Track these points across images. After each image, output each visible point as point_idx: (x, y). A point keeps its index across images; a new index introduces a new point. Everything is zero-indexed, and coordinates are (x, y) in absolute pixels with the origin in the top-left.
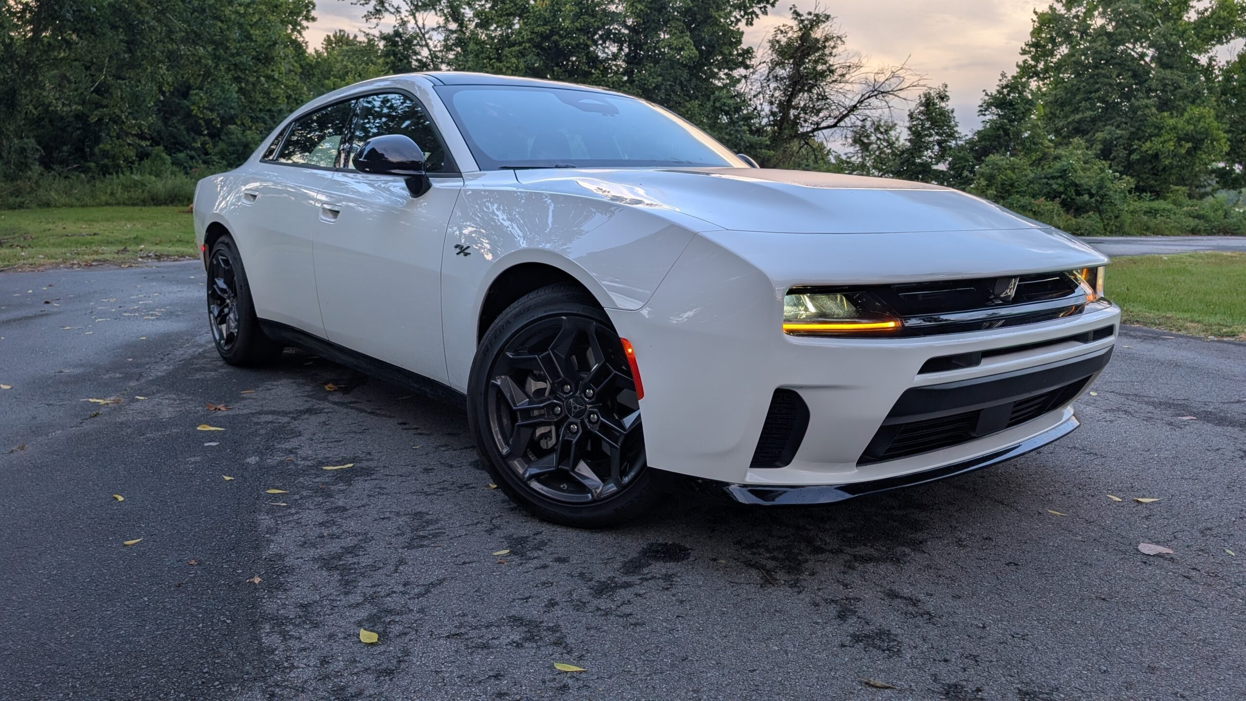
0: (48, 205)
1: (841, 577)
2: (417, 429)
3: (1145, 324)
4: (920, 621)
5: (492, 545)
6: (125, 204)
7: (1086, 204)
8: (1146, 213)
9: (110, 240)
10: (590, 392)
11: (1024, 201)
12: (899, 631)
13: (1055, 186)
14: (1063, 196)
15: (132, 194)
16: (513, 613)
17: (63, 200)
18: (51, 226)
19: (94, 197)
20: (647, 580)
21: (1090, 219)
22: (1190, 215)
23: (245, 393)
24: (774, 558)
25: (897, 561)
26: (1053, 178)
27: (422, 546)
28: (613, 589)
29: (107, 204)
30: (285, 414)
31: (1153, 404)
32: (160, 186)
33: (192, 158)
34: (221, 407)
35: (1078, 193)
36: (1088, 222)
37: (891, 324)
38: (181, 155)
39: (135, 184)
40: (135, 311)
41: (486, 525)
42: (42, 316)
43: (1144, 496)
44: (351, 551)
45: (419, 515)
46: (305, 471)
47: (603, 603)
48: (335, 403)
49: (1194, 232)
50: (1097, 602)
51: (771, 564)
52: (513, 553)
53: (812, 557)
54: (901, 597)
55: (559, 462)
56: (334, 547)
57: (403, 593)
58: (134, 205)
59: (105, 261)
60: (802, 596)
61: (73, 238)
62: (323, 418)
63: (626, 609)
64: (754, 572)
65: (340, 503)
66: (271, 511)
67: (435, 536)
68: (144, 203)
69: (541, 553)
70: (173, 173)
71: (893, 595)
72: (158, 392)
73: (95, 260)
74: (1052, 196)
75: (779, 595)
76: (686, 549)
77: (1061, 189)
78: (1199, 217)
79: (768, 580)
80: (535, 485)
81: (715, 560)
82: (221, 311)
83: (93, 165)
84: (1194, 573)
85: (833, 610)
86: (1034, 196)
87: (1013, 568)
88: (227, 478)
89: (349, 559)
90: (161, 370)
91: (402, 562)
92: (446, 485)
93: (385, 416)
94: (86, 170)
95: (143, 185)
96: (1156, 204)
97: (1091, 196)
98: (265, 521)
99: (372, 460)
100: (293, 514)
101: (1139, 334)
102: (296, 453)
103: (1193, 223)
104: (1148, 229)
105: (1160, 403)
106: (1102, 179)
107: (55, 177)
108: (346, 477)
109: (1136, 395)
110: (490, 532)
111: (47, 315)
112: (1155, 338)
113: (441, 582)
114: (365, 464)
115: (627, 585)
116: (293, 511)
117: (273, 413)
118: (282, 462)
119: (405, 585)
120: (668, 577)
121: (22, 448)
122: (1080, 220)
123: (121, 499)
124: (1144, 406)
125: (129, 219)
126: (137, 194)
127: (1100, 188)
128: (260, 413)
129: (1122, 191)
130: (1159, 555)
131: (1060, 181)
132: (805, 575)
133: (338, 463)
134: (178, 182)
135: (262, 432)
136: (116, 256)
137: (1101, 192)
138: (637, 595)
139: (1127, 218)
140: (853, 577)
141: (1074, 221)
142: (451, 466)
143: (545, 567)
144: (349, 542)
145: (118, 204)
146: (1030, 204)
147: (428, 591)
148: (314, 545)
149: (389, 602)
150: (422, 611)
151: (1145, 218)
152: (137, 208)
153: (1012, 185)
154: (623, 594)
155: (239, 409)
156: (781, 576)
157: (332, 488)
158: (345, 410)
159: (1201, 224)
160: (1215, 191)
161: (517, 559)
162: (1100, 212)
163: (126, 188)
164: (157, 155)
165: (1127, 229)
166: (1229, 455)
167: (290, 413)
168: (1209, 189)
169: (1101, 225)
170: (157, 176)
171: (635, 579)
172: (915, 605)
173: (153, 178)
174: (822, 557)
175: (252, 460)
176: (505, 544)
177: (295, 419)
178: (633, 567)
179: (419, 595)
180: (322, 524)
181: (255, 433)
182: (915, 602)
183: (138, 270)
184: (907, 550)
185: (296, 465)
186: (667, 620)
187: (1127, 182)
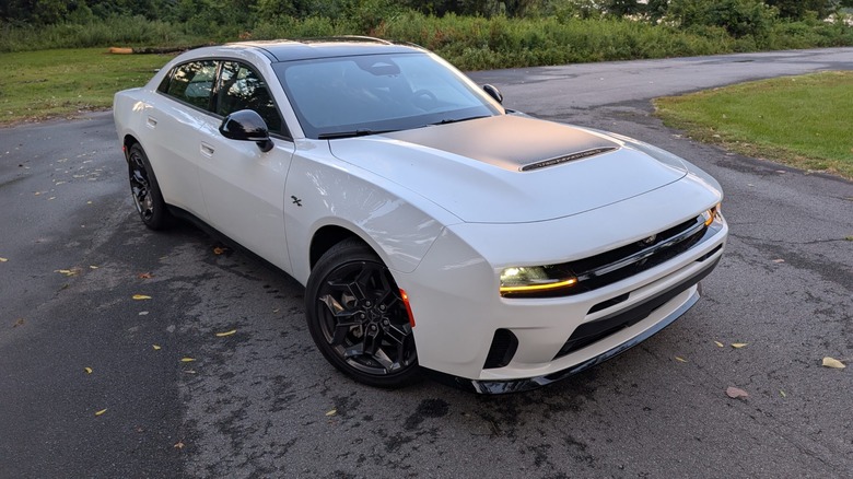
0: (9, 50)
1: (539, 425)
2: (276, 291)
3: (767, 157)
4: (585, 464)
5: (325, 406)
6: (63, 47)
7: (745, 28)
8: (787, 32)
9: (57, 85)
10: (383, 307)
11: (701, 28)
12: (571, 474)
13: (723, 16)
14: (729, 23)
15: (67, 39)
16: (338, 468)
17: (19, 46)
18: (14, 73)
19: (41, 42)
20: (420, 434)
21: (748, 39)
22: (818, 32)
23: (163, 260)
24: (500, 410)
25: (576, 408)
26: (723, 10)
27: (282, 408)
28: (399, 444)
29: (51, 48)
30: (188, 279)
31: (758, 246)
32: (87, 32)
33: (107, 7)
34: (147, 275)
35: (740, 21)
36: (746, 42)
37: (571, 282)
38: (99, 6)
39: (69, 32)
40: (81, 172)
41: (321, 388)
42: (18, 180)
43: (738, 342)
44: (238, 415)
45: (279, 378)
46: (204, 339)
47: (393, 457)
48: (222, 267)
49: (820, 45)
50: (694, 442)
51: (498, 416)
52: (338, 413)
53: (524, 408)
54: (575, 443)
55: (365, 349)
56: (226, 412)
57: (271, 453)
58: (70, 47)
59: (56, 114)
60: (515, 445)
61: (30, 85)
62: (213, 283)
63: (407, 462)
64: (487, 424)
65: (229, 370)
66: (186, 379)
67: (290, 398)
68: (77, 46)
69: (355, 412)
70: (95, 21)
71: (571, 441)
72: (105, 260)
73: (48, 115)
74: (721, 23)
75: (501, 443)
76: (446, 405)
77: (728, 18)
78: (824, 34)
79: (495, 433)
80: (351, 362)
81: (463, 414)
82: (141, 193)
83: (37, 16)
84: (757, 414)
85: (532, 456)
86: (708, 24)
87: (647, 412)
88: (157, 348)
89: (237, 423)
90: (104, 236)
91: (269, 424)
92: (296, 348)
93: (255, 279)
94: (32, 21)
95: (74, 32)
96: (794, 25)
97: (749, 22)
98: (183, 388)
99: (248, 325)
100: (199, 382)
101: (762, 168)
102: (199, 320)
103: (819, 38)
104: (787, 45)
105: (764, 246)
106: (757, 10)
107: (10, 28)
108: (231, 343)
109: (749, 238)
110: (324, 393)
111: (23, 178)
112: (771, 173)
113: (294, 441)
114: (244, 329)
115: (409, 440)
116: (199, 378)
117: (181, 279)
118: (190, 330)
119: (272, 446)
120: (434, 432)
121: (22, 322)
122: (740, 41)
123: (90, 371)
124: (752, 249)
125: (68, 62)
126: (70, 39)
127: (755, 16)
128: (174, 279)
129: (771, 18)
130: (739, 398)
131: (727, 12)
132: (518, 426)
133: (228, 329)
134: (99, 29)
135: (176, 299)
136: (62, 109)
137: (756, 20)
138: (415, 448)
139: (773, 37)
140: (547, 426)
141: (735, 42)
142: (299, 329)
143: (358, 425)
144: (236, 406)
145: (58, 47)
146: (705, 30)
147: (286, 451)
148: (214, 410)
149: (264, 461)
150: (282, 468)
151: (786, 36)
152: (72, 50)
153: (693, 16)
154: (406, 447)
155: (160, 276)
156: (504, 427)
157: (224, 354)
158: (229, 275)
159: (825, 39)
160: (838, 9)
161: (340, 418)
162: (754, 34)
163: (63, 35)
164: (82, 8)
165: (772, 45)
166: (799, 297)
167: (193, 279)
168: (834, 8)
169: (754, 44)
170: (83, 24)
171: (412, 434)
172: (583, 450)
173: (81, 26)
174: (530, 407)
175: (171, 328)
176: (333, 405)
177: (196, 284)
178: (412, 423)
179: (282, 454)
180: (218, 390)
181: (171, 302)
182: (583, 447)
183: (78, 123)
184: (583, 398)
185: (200, 332)
186: (431, 471)
187: (774, 10)
